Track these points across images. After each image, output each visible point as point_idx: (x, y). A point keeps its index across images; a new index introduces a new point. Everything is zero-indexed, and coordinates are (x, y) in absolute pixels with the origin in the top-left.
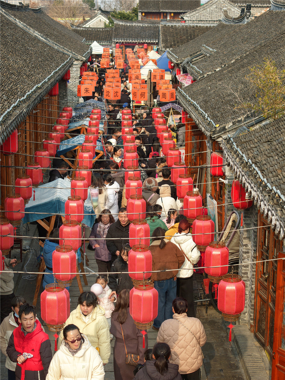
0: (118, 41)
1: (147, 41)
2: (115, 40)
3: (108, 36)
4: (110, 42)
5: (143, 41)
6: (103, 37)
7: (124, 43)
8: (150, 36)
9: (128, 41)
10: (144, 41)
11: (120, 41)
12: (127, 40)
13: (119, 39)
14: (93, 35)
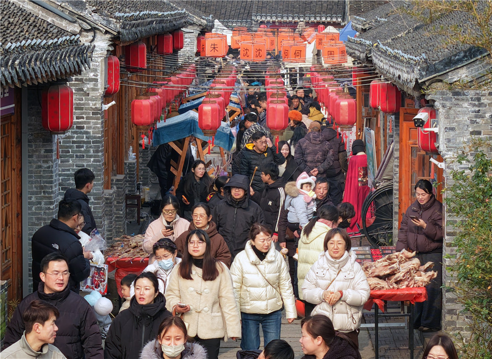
0: (263, 19)
1: (324, 19)
2: (259, 18)
3: (242, 10)
4: (247, 22)
5: (315, 19)
6: (233, 13)
7: (277, 24)
8: (331, 9)
9: (285, 19)
10: (318, 19)
11: (269, 19)
12: (282, 18)
13: (266, 17)
14: (212, 7)
